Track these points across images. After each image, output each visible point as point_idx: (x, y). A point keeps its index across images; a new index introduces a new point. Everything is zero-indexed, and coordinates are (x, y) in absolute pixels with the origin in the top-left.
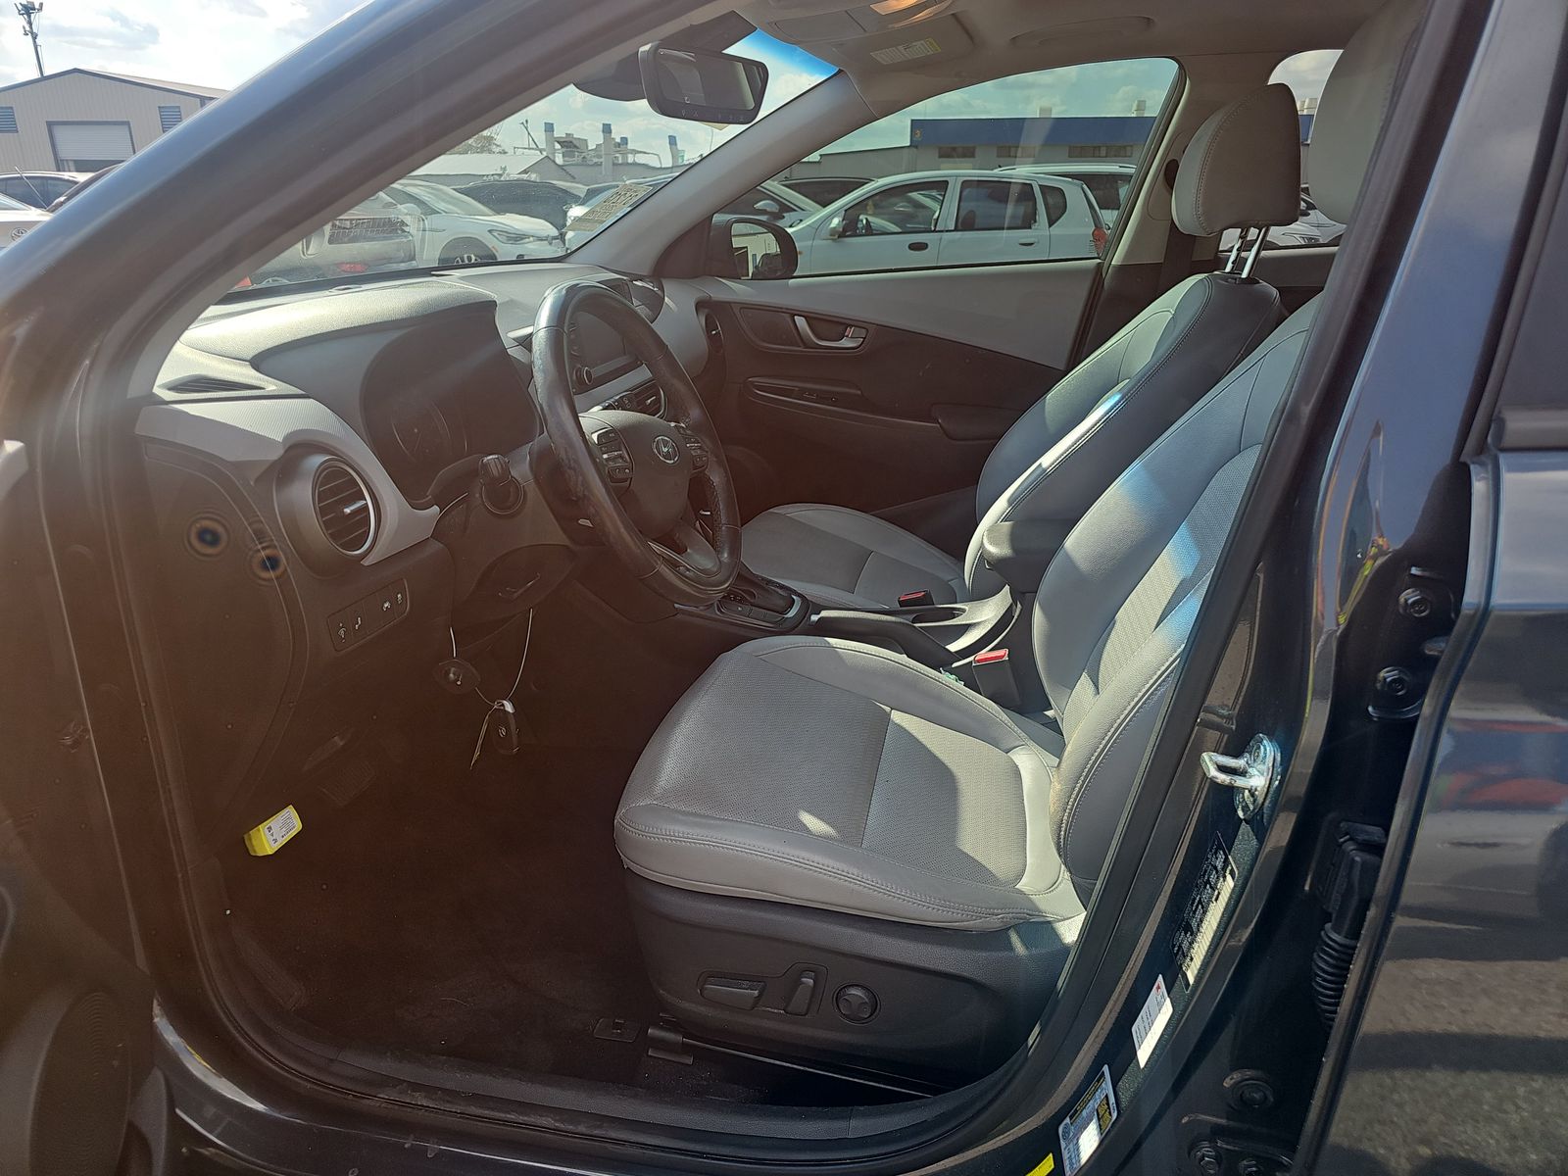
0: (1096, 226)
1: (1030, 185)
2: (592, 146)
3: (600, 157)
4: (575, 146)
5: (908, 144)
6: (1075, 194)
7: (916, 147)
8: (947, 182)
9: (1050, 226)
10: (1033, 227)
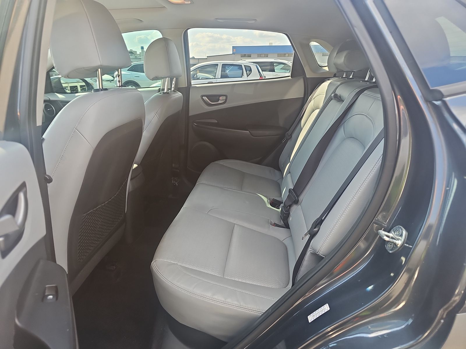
0: (260, 77)
1: (241, 65)
2: (138, 53)
3: (140, 56)
4: (133, 53)
5: (232, 53)
6: (254, 68)
7: (234, 54)
8: (218, 64)
9: (247, 77)
10: (243, 77)
